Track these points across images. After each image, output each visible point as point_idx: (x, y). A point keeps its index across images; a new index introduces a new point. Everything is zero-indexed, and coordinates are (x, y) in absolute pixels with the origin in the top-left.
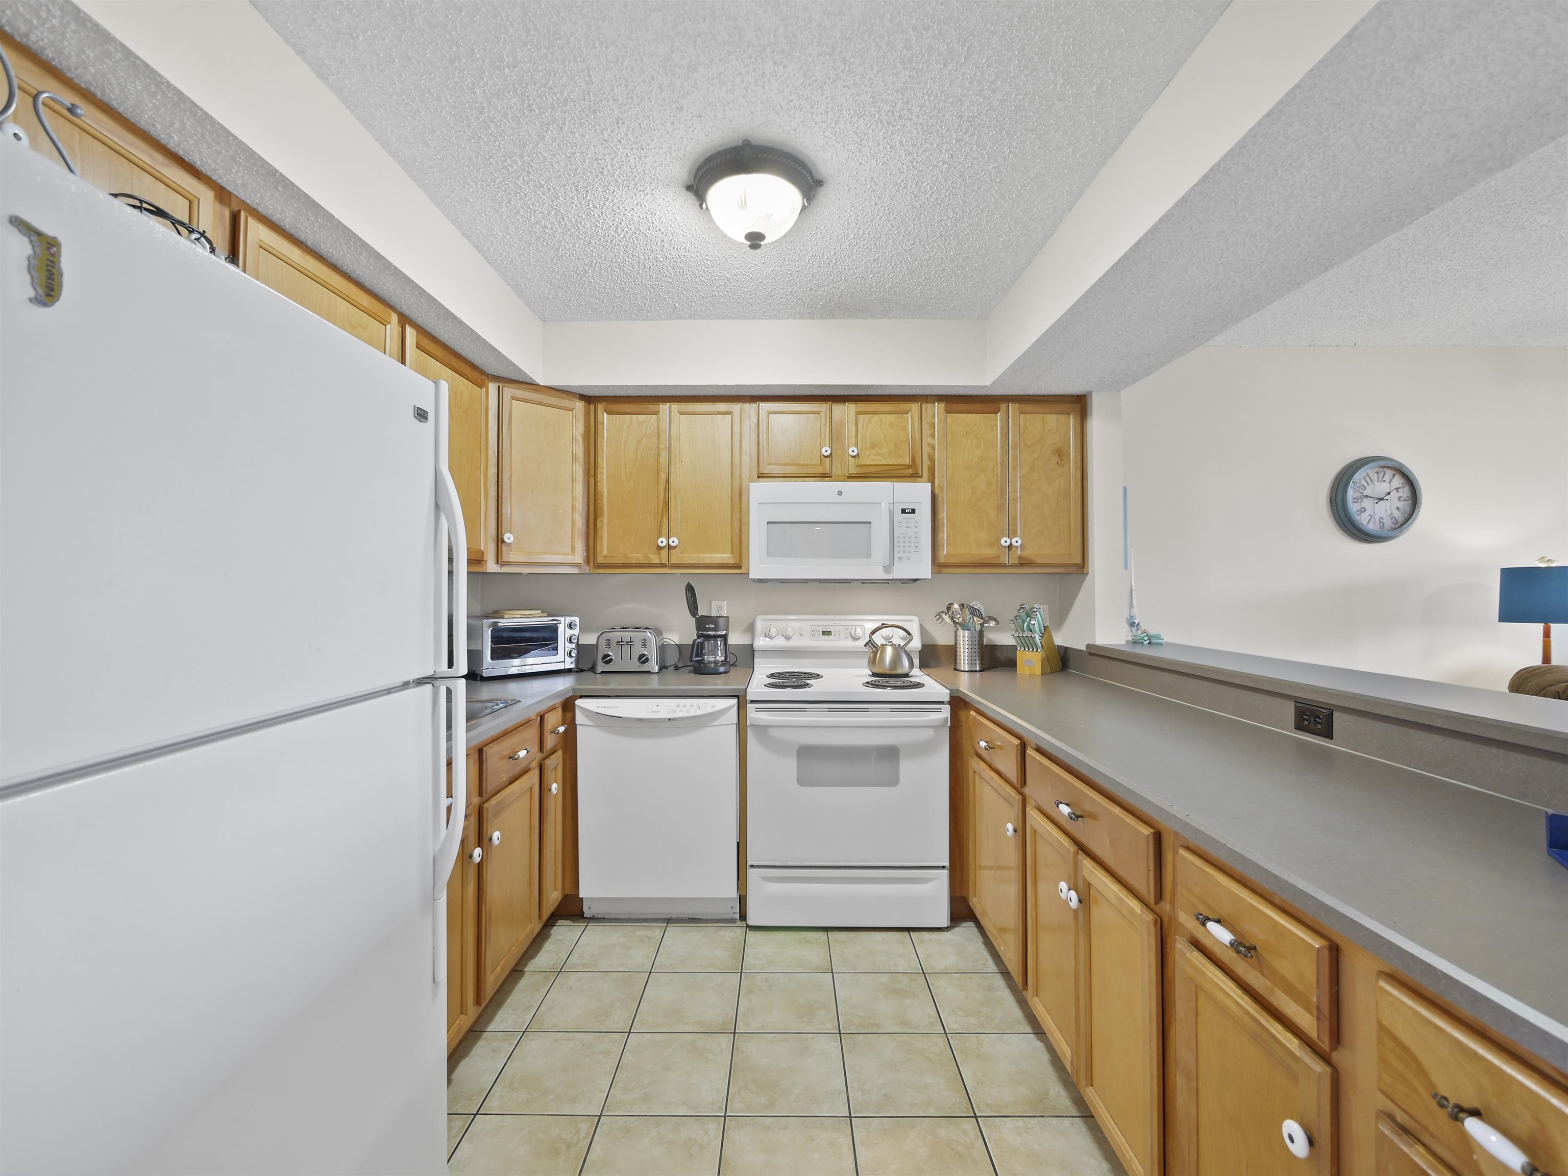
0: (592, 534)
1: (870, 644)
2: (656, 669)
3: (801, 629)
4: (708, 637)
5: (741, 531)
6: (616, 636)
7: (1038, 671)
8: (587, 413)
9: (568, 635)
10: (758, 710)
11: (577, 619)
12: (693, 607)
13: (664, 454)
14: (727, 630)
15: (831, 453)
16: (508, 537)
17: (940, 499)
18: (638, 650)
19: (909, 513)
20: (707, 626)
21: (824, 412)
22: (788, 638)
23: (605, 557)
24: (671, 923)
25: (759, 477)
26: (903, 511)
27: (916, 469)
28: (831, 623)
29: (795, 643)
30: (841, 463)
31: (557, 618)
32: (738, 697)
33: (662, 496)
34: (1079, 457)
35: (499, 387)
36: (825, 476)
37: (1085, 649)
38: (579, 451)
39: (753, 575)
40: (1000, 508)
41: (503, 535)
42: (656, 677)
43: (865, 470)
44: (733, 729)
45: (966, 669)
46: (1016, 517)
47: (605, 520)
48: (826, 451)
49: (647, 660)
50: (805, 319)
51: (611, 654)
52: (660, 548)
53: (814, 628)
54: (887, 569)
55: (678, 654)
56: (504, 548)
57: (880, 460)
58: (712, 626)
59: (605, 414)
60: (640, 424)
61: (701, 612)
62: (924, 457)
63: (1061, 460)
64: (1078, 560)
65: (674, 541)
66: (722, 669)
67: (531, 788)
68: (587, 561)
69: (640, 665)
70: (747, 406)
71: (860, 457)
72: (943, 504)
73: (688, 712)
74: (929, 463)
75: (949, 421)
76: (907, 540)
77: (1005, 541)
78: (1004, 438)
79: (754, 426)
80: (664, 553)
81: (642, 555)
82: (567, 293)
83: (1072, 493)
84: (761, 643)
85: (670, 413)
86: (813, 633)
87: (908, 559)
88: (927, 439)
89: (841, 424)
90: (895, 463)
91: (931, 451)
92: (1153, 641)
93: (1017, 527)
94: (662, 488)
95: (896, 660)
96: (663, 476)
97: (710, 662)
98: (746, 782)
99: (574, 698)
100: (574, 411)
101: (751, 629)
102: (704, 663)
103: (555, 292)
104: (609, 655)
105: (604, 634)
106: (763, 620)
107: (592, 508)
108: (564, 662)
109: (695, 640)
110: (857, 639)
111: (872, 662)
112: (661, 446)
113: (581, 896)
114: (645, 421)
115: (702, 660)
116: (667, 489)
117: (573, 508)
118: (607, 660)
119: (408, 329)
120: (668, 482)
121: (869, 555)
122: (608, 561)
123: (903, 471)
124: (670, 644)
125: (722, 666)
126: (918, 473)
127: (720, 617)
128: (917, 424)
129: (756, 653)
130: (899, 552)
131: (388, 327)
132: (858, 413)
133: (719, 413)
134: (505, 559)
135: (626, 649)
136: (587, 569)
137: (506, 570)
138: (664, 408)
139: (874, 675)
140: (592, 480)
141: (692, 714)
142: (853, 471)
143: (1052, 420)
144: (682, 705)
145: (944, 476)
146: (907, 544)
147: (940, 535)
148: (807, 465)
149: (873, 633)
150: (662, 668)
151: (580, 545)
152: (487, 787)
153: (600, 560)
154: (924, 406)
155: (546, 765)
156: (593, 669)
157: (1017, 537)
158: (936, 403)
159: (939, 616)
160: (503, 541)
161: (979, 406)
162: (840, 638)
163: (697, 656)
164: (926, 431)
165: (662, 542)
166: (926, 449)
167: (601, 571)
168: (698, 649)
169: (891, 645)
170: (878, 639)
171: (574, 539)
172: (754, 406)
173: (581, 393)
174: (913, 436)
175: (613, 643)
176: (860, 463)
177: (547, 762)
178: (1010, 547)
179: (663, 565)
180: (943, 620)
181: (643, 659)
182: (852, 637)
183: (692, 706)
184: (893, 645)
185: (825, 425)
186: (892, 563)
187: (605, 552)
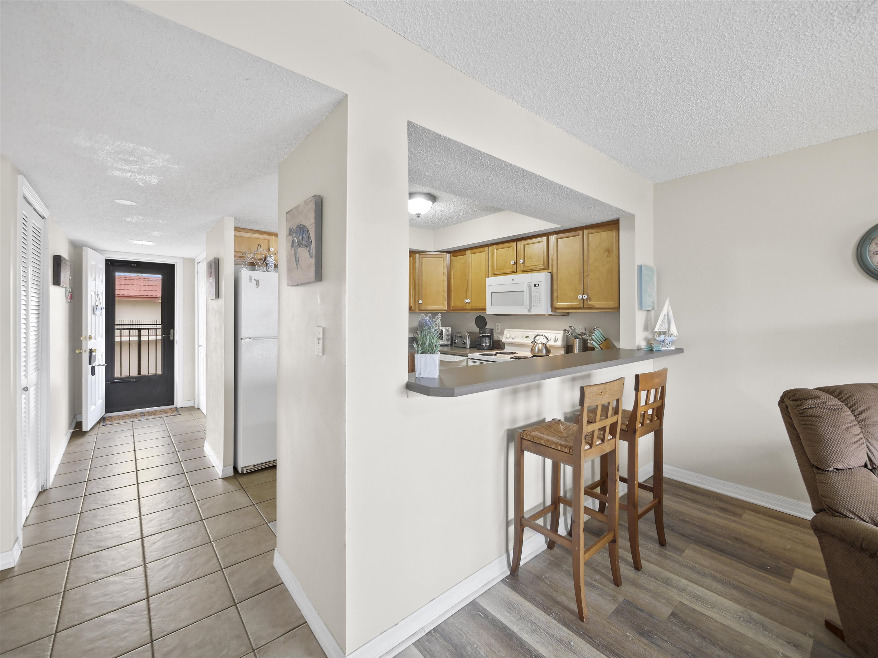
0: (449, 298)
2: (469, 347)
3: (518, 335)
8: (450, 258)
9: (446, 333)
11: (450, 328)
13: (468, 269)
15: (516, 263)
16: (420, 302)
17: (554, 279)
19: (537, 286)
20: (481, 332)
22: (513, 339)
25: (494, 275)
26: (535, 285)
29: (516, 340)
30: (520, 267)
33: (466, 285)
34: (617, 252)
35: (419, 255)
36: (513, 273)
38: (445, 271)
40: (579, 281)
42: (468, 349)
43: (527, 268)
47: (453, 293)
48: (512, 262)
51: (456, 341)
54: (529, 310)
56: (420, 305)
57: (532, 263)
59: (453, 257)
62: (550, 260)
63: (609, 254)
64: (616, 305)
65: (469, 300)
68: (448, 308)
70: (490, 248)
71: (526, 263)
72: (556, 281)
75: (559, 243)
77: (579, 297)
78: (582, 247)
80: (467, 305)
81: (461, 306)
83: (614, 269)
84: (504, 340)
85: (469, 254)
86: (523, 337)
87: (537, 306)
89: (519, 250)
90: (537, 264)
94: (466, 282)
97: (483, 346)
100: (443, 258)
106: (507, 331)
108: (445, 342)
112: (467, 266)
114: (462, 258)
117: (444, 291)
120: (468, 279)
121: (522, 304)
122: (454, 308)
123: (540, 268)
126: (546, 268)
129: (504, 344)
130: (534, 303)
132: (525, 245)
133: (482, 252)
134: (420, 308)
135: (460, 339)
136: (449, 311)
137: (421, 312)
138: (467, 252)
142: (523, 270)
145: (556, 268)
146: (536, 300)
148: (508, 268)
151: (445, 302)
153: (451, 308)
154: (549, 237)
157: (586, 294)
158: (555, 235)
161: (571, 234)
165: (466, 301)
167: (452, 312)
168: (480, 340)
169: (541, 343)
186: (531, 308)
187: (453, 305)
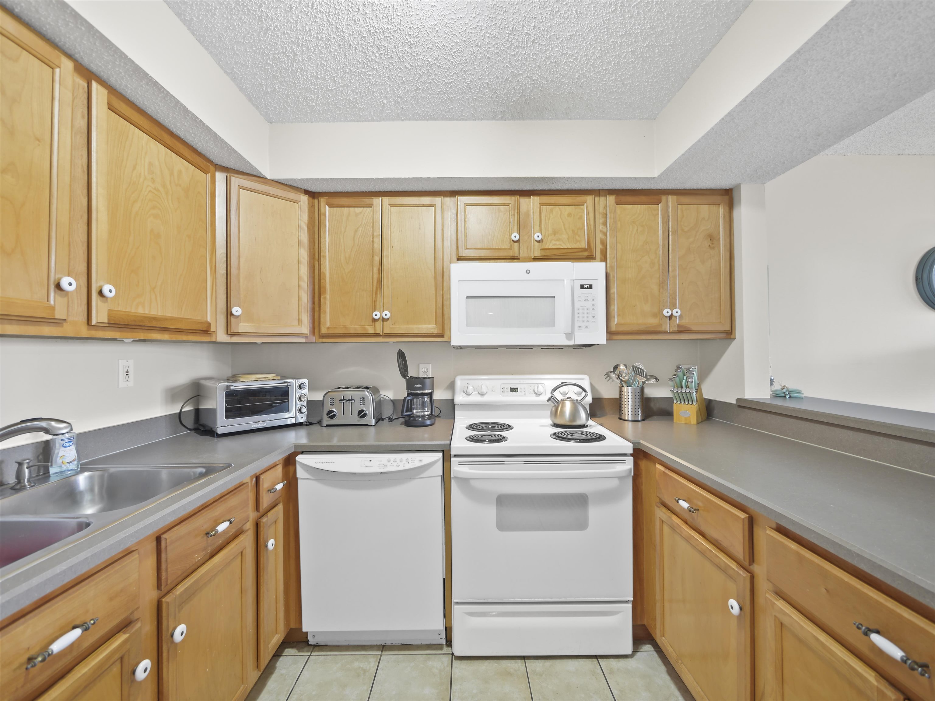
0: (317, 309)
1: (552, 399)
2: (373, 422)
3: (493, 387)
4: (417, 395)
5: (443, 305)
6: (338, 396)
7: (694, 421)
8: (311, 207)
9: (298, 395)
10: (461, 463)
11: (306, 381)
12: (404, 370)
13: (378, 241)
14: (433, 388)
15: (519, 239)
16: (236, 310)
17: (611, 276)
18: (357, 406)
19: (587, 288)
20: (415, 386)
21: (513, 204)
22: (482, 394)
23: (328, 328)
24: (385, 651)
25: (458, 260)
26: (582, 287)
27: (591, 251)
28: (518, 382)
29: (488, 398)
30: (528, 247)
31: (288, 381)
32: (443, 451)
33: (376, 276)
34: (728, 241)
35: (227, 176)
36: (514, 258)
37: (735, 403)
38: (304, 237)
39: (454, 343)
40: (662, 284)
41: (231, 309)
42: (372, 429)
43: (548, 253)
44: (439, 480)
45: (630, 419)
46: (675, 292)
47: (328, 296)
48: (515, 236)
49: (365, 415)
50: (497, 120)
51: (335, 410)
52: (374, 320)
53: (503, 386)
54: (569, 336)
55: (393, 407)
56: (233, 320)
57: (560, 245)
58: (420, 386)
59: (327, 207)
60: (357, 215)
61: (410, 375)
62: (597, 241)
63: (712, 244)
64: (728, 328)
65: (387, 314)
66: (428, 422)
67: (242, 552)
68: (313, 332)
69: (359, 419)
70: (447, 200)
71: (544, 242)
72: (614, 281)
73: (398, 466)
74: (601, 247)
75: (618, 212)
76: (585, 311)
77: (666, 312)
78: (665, 225)
79: (454, 216)
80: (378, 324)
81: (360, 326)
82: (283, 86)
83: (722, 271)
84: (459, 399)
85: (382, 206)
86: (502, 390)
87: (586, 327)
88: (600, 227)
89: (527, 215)
90: (573, 247)
91: (603, 237)
92: (792, 395)
93: (676, 300)
94: (376, 270)
95: (575, 414)
96: (377, 259)
97: (418, 416)
98: (451, 526)
99: (296, 454)
100: (300, 203)
101: (452, 387)
102: (413, 417)
103: (271, 83)
104: (333, 411)
105: (329, 394)
106: (462, 379)
107: (317, 287)
108: (295, 417)
109: (405, 398)
110: (540, 395)
111: (554, 414)
112: (375, 234)
113: (304, 630)
114: (361, 213)
115: (411, 414)
116: (381, 270)
117: (300, 286)
118: (331, 415)
119: (94, 85)
120: (381, 264)
121: (553, 325)
122: (331, 332)
123: (581, 254)
124: (386, 400)
125: (429, 419)
126: (593, 256)
127: (426, 378)
128: (591, 215)
129: (456, 407)
130: (579, 321)
131: (57, 70)
132: (542, 205)
133: (424, 206)
134: (234, 329)
135: (347, 405)
136: (313, 339)
137: (235, 339)
138: (377, 201)
139: (556, 425)
140: (317, 264)
141: (401, 468)
142: (538, 253)
143: (705, 210)
144: (392, 459)
145: (614, 257)
146: (585, 315)
147: (612, 308)
148: (499, 249)
149: (554, 390)
150: (379, 419)
151: (306, 318)
152: (167, 578)
153: (324, 331)
154: (597, 199)
155: (262, 524)
156: (320, 423)
157: (676, 308)
158: (608, 196)
159: (608, 375)
160: (232, 314)
161: (643, 198)
162: (525, 394)
163: (407, 411)
164: (599, 220)
165: (377, 315)
166: (599, 236)
167: (325, 340)
168: (408, 404)
169: (570, 401)
170: (558, 395)
171: (300, 313)
172: (453, 199)
173: (306, 188)
174: (588, 224)
175: (336, 401)
176: (544, 247)
177: (264, 520)
178: (670, 317)
179: (377, 335)
180: (611, 378)
181: (362, 414)
182: (535, 393)
183: (401, 461)
184: (572, 401)
185: (514, 215)
186: (573, 331)
187: (328, 324)
